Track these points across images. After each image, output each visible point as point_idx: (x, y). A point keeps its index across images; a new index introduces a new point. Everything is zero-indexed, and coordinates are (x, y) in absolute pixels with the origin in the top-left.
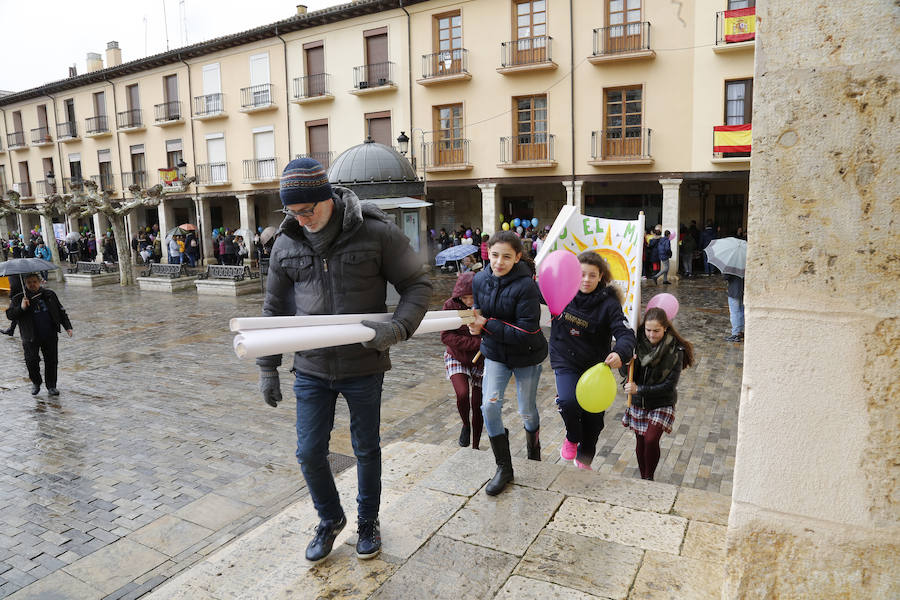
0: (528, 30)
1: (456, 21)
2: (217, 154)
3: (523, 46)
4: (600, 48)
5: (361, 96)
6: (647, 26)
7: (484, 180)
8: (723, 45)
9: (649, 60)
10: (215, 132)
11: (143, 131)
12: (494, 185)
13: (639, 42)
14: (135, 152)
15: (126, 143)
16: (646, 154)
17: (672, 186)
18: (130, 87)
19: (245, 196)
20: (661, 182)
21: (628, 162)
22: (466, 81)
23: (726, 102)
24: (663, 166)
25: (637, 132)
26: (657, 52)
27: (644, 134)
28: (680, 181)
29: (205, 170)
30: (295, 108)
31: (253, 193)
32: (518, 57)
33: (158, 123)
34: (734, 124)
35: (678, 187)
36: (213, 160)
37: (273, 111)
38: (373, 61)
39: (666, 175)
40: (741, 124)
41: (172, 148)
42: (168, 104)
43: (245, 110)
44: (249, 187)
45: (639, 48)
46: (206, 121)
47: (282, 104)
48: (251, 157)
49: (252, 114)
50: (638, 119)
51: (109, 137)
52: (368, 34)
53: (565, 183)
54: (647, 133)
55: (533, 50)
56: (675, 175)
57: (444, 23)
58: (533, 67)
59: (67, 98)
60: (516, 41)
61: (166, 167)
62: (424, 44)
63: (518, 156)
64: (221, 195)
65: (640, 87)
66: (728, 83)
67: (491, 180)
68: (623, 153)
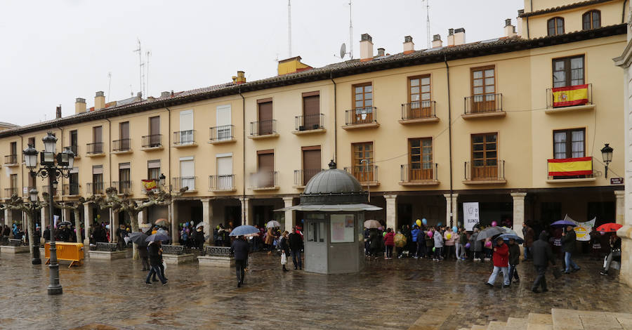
0: (418, 96)
1: (368, 89)
2: (188, 171)
3: (414, 106)
4: (469, 109)
5: (299, 135)
6: (500, 96)
7: (387, 193)
8: (552, 109)
9: (502, 117)
10: (187, 155)
11: (131, 154)
12: (395, 196)
13: (495, 106)
14: (122, 167)
15: (116, 161)
16: (502, 176)
17: (519, 198)
18: (122, 124)
19: (208, 200)
20: (512, 194)
21: (490, 182)
22: (376, 128)
23: (554, 143)
24: (514, 184)
25: (495, 163)
26: (507, 113)
27: (500, 164)
28: (525, 194)
29: (178, 181)
30: (249, 142)
31: (214, 198)
32: (412, 113)
33: (144, 149)
34: (560, 158)
35: (523, 198)
36: (184, 175)
37: (233, 143)
38: (307, 113)
39: (515, 190)
40: (565, 158)
41: (152, 165)
42: (151, 136)
43: (213, 142)
44: (211, 194)
45: (495, 110)
46: (180, 148)
47: (239, 138)
48: (214, 174)
49: (216, 145)
50: (495, 154)
51: (103, 157)
52: (305, 95)
53: (445, 195)
54: (502, 163)
55: (421, 109)
56: (521, 190)
57: (359, 90)
58: (425, 120)
59: (72, 129)
60: (410, 103)
61: (146, 178)
62: (345, 103)
63: (412, 177)
64: (189, 199)
65: (496, 133)
66: (555, 132)
67: (393, 193)
68: (484, 177)
